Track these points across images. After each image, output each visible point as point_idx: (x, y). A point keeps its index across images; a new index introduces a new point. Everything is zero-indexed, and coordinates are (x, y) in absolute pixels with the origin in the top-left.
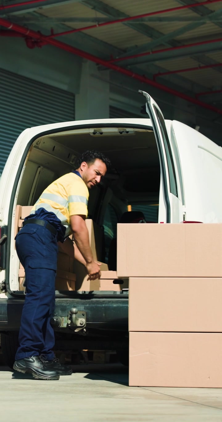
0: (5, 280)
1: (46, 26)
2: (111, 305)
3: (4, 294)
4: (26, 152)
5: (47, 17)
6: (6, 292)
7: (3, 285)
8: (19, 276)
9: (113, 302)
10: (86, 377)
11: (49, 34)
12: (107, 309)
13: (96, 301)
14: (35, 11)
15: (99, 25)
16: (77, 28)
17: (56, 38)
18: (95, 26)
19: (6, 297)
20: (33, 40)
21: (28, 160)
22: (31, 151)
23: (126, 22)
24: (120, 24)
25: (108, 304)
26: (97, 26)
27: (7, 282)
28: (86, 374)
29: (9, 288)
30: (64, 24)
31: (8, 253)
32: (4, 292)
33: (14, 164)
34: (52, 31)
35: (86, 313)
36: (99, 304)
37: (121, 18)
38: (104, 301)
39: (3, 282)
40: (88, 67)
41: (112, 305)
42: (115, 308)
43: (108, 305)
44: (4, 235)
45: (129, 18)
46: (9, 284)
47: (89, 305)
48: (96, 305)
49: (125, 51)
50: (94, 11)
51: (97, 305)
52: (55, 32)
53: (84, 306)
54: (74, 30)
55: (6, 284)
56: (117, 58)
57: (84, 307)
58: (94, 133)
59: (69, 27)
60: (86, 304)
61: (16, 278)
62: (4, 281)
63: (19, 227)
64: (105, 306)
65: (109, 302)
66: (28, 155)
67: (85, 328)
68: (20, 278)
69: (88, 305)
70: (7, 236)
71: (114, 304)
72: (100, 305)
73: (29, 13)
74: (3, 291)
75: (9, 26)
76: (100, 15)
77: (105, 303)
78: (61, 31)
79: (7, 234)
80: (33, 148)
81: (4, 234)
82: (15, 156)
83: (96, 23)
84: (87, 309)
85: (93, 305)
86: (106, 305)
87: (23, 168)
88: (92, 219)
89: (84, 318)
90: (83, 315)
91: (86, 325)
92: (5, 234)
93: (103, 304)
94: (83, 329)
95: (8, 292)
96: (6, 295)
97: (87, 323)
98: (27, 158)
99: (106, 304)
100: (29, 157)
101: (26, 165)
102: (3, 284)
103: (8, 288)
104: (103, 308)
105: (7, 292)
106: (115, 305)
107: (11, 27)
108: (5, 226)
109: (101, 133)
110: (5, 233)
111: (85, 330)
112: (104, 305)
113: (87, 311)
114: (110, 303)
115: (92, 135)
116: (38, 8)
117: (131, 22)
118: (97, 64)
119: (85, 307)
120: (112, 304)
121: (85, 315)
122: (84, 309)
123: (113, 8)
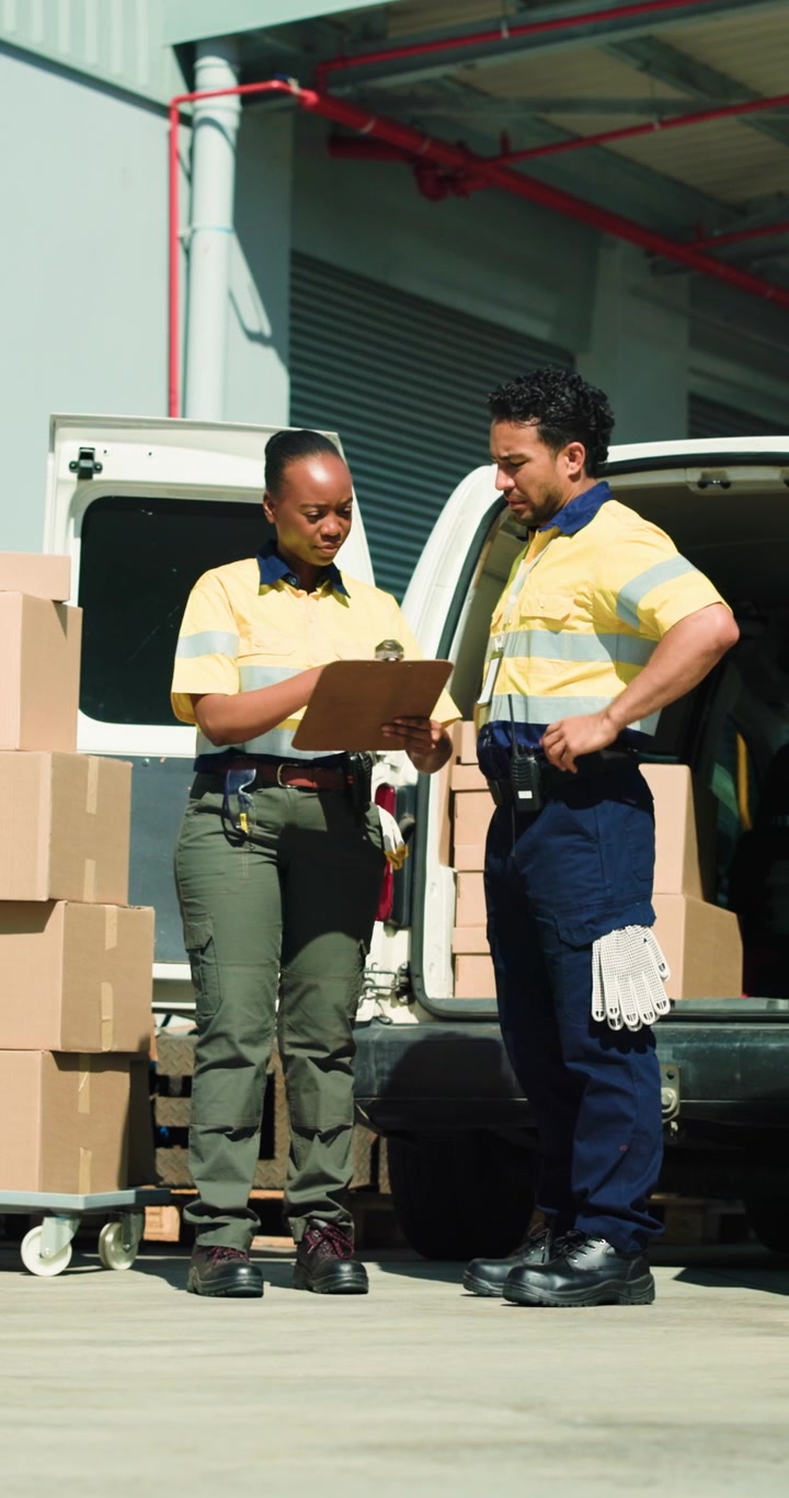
0: (409, 963)
1: (485, 126)
2: (761, 1045)
3: (406, 1008)
4: (478, 545)
5: (485, 94)
6: (411, 1002)
7: (404, 979)
8: (454, 951)
9: (767, 1034)
10: (679, 1278)
11: (496, 151)
12: (747, 1056)
13: (712, 1030)
14: (447, 77)
15: (664, 124)
16: (586, 132)
17: (521, 166)
18: (648, 128)
19: (413, 1019)
20: (440, 172)
21: (484, 572)
22: (492, 540)
23: (750, 116)
24: (730, 120)
25: (751, 1041)
26: (657, 126)
27: (415, 970)
28: (677, 1271)
29: (422, 989)
30: (541, 121)
31: (418, 874)
32: (404, 1004)
33: (437, 585)
34: (505, 141)
35: (680, 1070)
36: (722, 1041)
37: (735, 102)
38: (738, 1032)
39: (403, 970)
40: (620, 261)
41: (766, 1044)
42: (774, 1054)
43: (751, 1045)
44: (406, 814)
45: (760, 102)
46: (420, 976)
47: (689, 1045)
48: (711, 1044)
49: (741, 210)
50: (643, 78)
51: (716, 1044)
52: (514, 146)
53: (671, 1046)
54: (577, 141)
55: (413, 978)
56: (717, 233)
57: (671, 1052)
58: (702, 484)
59: (560, 129)
60: (681, 1042)
61: (444, 956)
62: (405, 967)
63: (453, 789)
64: (741, 1047)
65: (756, 1034)
66: (483, 555)
67: (674, 1120)
68: (458, 957)
69: (684, 1045)
70: (415, 818)
71: (772, 1042)
72: (724, 1045)
73: (428, 82)
74: (402, 1000)
75: (363, 125)
76: (666, 91)
77: (741, 1037)
78: (532, 142)
79: (415, 815)
80: (501, 532)
81: (404, 811)
82: (441, 557)
83: (653, 119)
84: (683, 1058)
85: (703, 1045)
86: (745, 1045)
87: (467, 597)
88: (689, 765)
89: (673, 1088)
90: (671, 1077)
91: (681, 1111)
92: (410, 812)
93: (736, 1041)
94: (668, 1124)
95: (420, 1003)
96: (411, 1011)
97: (682, 1104)
98: (480, 564)
99: (743, 1040)
100: (486, 560)
101: (478, 586)
102: (401, 975)
103: (419, 990)
104: (734, 1055)
105: (416, 1003)
106: (773, 1045)
107: (368, 128)
108: (410, 787)
109: (726, 485)
110: (407, 809)
111: (674, 1125)
112: (738, 1045)
113: (682, 1063)
114: (756, 1039)
115: (694, 489)
116: (460, 65)
117: (767, 114)
118: (650, 253)
119: (675, 1049)
120: (763, 1041)
121: (677, 1078)
122: (674, 1056)
123: (706, 68)
